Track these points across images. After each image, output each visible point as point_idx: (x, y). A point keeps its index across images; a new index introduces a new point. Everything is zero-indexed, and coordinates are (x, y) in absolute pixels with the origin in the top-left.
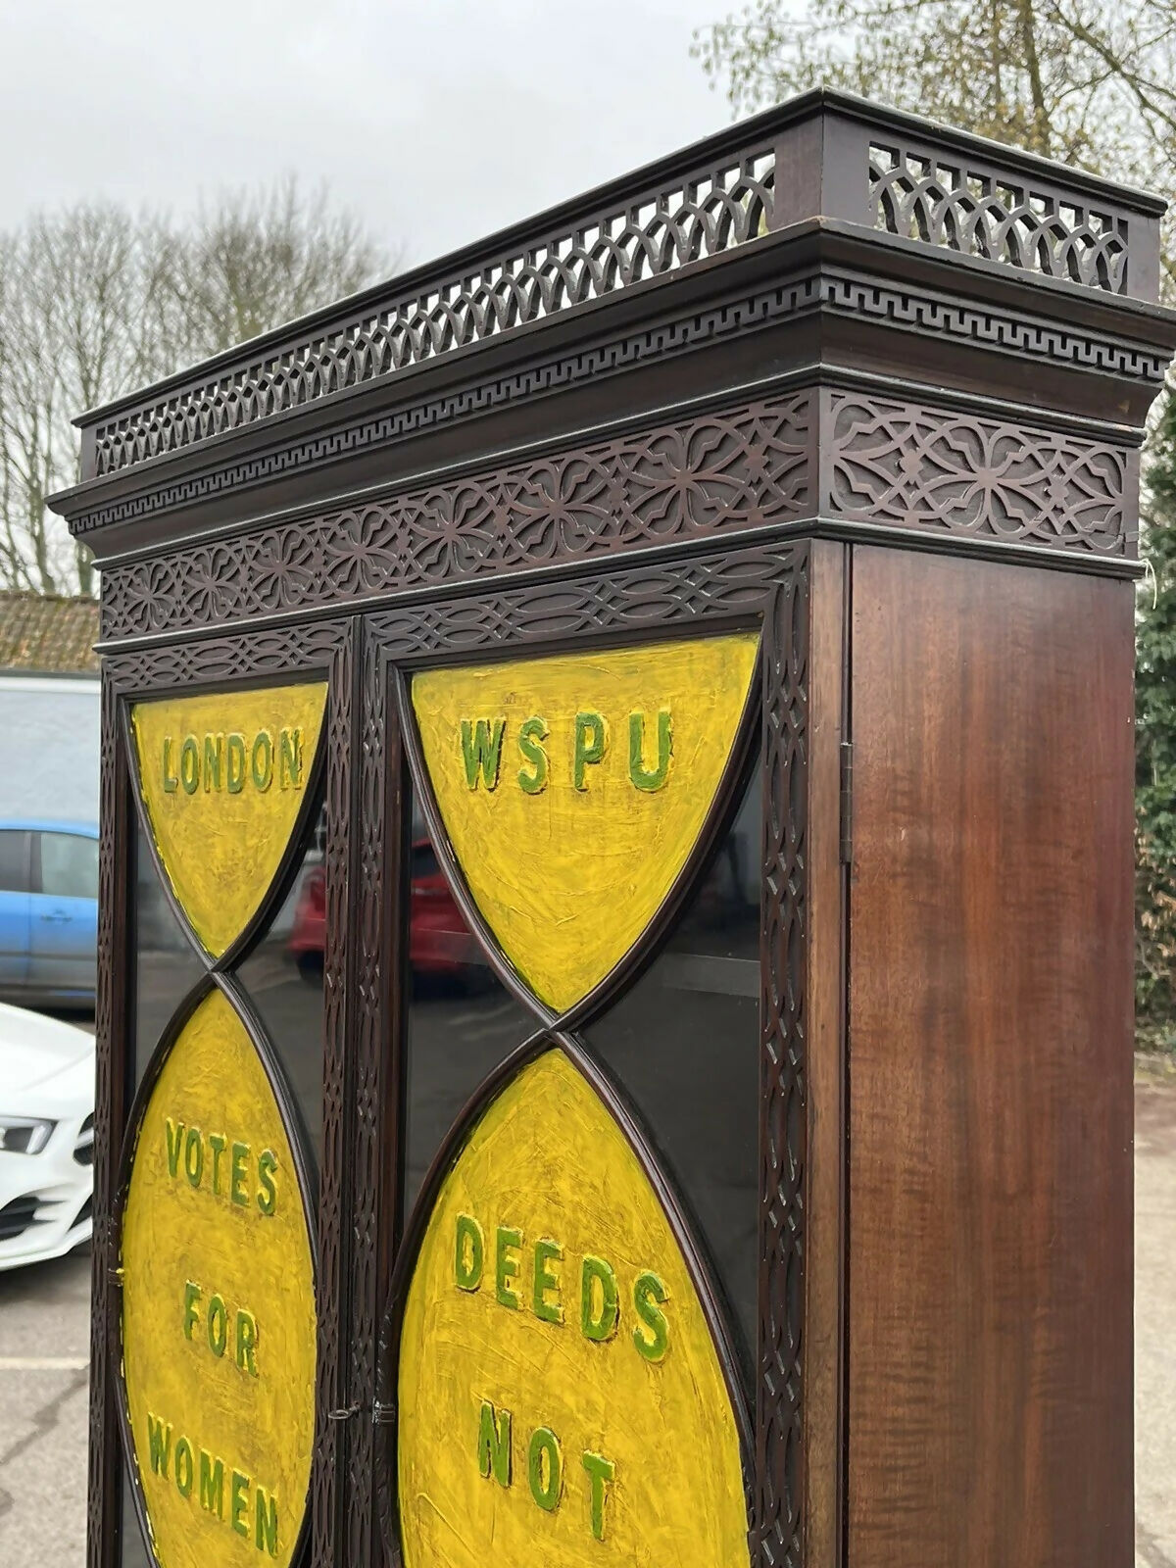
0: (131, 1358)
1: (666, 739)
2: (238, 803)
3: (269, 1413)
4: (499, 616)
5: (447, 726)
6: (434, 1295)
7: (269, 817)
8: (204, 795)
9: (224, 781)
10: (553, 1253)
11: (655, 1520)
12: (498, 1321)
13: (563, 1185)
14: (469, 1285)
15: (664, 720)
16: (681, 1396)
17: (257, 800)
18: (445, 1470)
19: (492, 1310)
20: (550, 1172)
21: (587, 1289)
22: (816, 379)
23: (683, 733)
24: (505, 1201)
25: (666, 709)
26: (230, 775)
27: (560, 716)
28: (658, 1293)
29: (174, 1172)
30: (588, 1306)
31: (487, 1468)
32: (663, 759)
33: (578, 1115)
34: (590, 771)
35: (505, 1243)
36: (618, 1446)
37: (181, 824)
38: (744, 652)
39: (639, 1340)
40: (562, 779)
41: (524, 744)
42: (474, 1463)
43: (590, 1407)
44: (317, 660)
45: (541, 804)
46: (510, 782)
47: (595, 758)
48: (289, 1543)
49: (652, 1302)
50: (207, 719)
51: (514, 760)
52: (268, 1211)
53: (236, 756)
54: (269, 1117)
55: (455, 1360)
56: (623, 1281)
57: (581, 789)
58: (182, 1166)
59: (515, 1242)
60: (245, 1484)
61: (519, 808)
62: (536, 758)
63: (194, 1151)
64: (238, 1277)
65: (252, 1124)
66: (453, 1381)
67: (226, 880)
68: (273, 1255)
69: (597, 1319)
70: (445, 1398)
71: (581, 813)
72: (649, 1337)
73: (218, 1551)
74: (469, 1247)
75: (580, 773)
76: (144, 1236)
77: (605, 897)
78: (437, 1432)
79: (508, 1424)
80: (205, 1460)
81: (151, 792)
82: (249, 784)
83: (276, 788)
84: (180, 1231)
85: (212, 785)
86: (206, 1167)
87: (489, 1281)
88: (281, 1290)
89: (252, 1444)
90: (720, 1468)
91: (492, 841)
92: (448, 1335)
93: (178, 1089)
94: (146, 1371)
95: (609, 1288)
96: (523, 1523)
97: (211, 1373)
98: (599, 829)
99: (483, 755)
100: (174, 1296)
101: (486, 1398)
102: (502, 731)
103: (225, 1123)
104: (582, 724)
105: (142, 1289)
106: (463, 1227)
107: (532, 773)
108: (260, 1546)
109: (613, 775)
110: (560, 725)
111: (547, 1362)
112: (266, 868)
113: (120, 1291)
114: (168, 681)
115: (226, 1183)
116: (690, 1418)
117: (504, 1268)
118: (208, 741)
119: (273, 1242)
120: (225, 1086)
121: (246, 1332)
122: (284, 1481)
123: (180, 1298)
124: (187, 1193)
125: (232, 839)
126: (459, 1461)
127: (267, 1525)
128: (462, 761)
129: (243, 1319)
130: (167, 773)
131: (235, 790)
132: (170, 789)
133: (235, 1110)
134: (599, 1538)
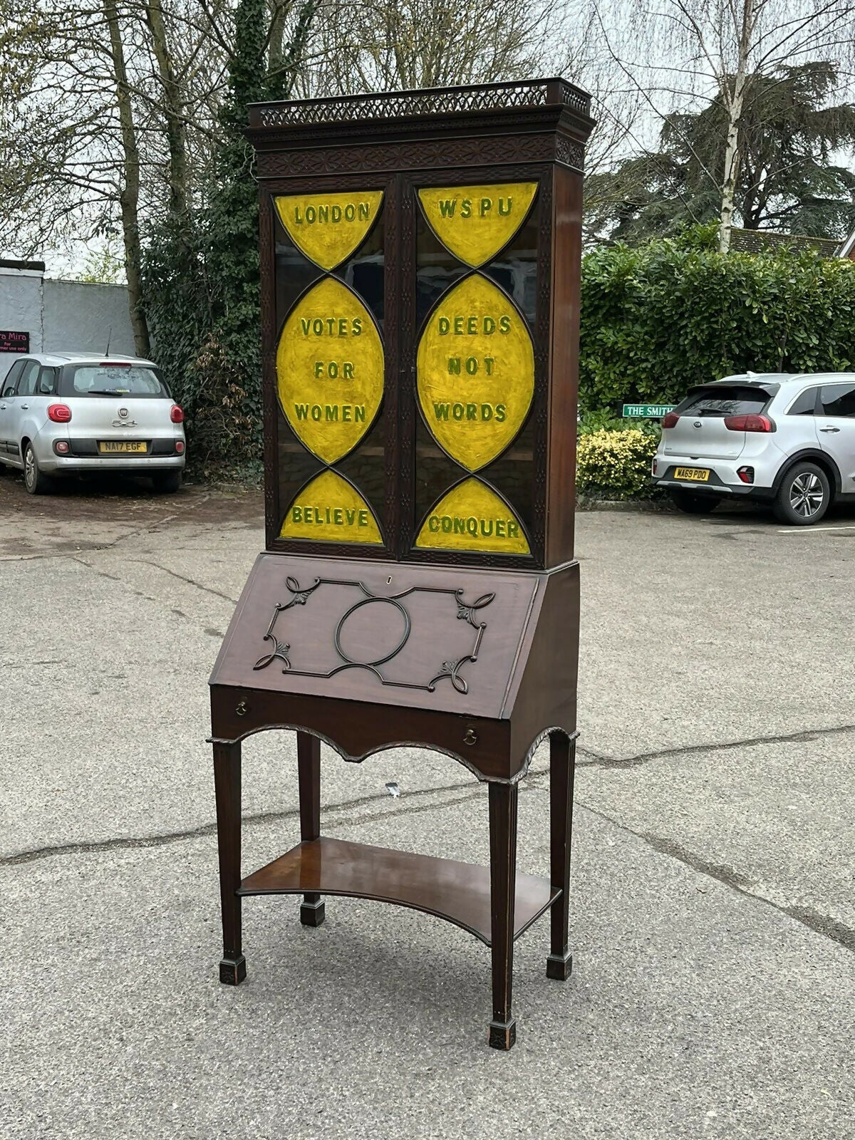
0: (283, 392)
1: (510, 204)
2: (337, 225)
3: (360, 386)
4: (457, 176)
5: (433, 202)
6: (430, 338)
7: (353, 228)
8: (318, 223)
9: (330, 218)
10: (475, 319)
11: (506, 365)
12: (455, 339)
13: (477, 304)
14: (443, 333)
15: (509, 200)
16: (513, 338)
17: (348, 225)
18: (435, 376)
19: (453, 336)
20: (473, 302)
21: (486, 324)
22: (555, 132)
23: (514, 204)
24: (457, 311)
25: (510, 197)
26: (334, 217)
27: (476, 199)
28: (508, 320)
29: (306, 333)
30: (486, 328)
31: (451, 372)
32: (510, 207)
33: (482, 288)
34: (486, 212)
35: (457, 320)
36: (494, 353)
37: (306, 232)
38: (534, 187)
39: (502, 331)
40: (476, 213)
41: (464, 206)
42: (447, 373)
43: (486, 348)
44: (379, 184)
45: (468, 220)
46: (457, 214)
47: (487, 208)
48: (371, 415)
49: (505, 322)
50: (320, 202)
51: (459, 210)
52: (357, 334)
53: (336, 211)
54: (356, 309)
55: (439, 351)
56: (497, 320)
57: (483, 215)
58: (311, 330)
59: (461, 319)
60: (349, 407)
61: (461, 221)
62: (467, 209)
63: (318, 325)
64: (343, 355)
65: (348, 312)
66: (438, 356)
67: (332, 247)
68: (360, 345)
69: (489, 330)
70: (436, 360)
71: (483, 221)
72: (505, 329)
73: (336, 429)
74: (444, 324)
75: (483, 212)
76: (289, 355)
77: (491, 239)
78: (433, 369)
79: (458, 360)
80: (328, 408)
81: (287, 224)
82: (343, 219)
83: (357, 219)
84: (310, 349)
85: (323, 220)
86: (324, 328)
87: (452, 330)
88: (364, 352)
89: (352, 397)
90: (524, 349)
91: (451, 229)
92: (436, 347)
93: (308, 309)
94: (292, 393)
95: (492, 322)
96: (464, 379)
97: (330, 384)
98: (488, 224)
99: (448, 209)
100: (308, 368)
101: (450, 357)
102: (454, 203)
103: (334, 314)
104: (483, 201)
105: (289, 371)
106: (442, 320)
107: (466, 213)
108: (357, 421)
109: (494, 211)
110: (475, 202)
111: (472, 343)
112: (353, 242)
113: (276, 374)
114: (301, 189)
115: (336, 330)
116: (516, 342)
117: (457, 326)
118: (321, 208)
119: (360, 342)
120: (333, 304)
121: (348, 368)
122: (367, 401)
123: (312, 368)
124: (315, 337)
125: (334, 235)
126: (441, 373)
127: (360, 414)
128: (440, 211)
129: (346, 365)
130: (297, 217)
131: (335, 221)
132: (299, 222)
133: (339, 310)
134: (489, 374)
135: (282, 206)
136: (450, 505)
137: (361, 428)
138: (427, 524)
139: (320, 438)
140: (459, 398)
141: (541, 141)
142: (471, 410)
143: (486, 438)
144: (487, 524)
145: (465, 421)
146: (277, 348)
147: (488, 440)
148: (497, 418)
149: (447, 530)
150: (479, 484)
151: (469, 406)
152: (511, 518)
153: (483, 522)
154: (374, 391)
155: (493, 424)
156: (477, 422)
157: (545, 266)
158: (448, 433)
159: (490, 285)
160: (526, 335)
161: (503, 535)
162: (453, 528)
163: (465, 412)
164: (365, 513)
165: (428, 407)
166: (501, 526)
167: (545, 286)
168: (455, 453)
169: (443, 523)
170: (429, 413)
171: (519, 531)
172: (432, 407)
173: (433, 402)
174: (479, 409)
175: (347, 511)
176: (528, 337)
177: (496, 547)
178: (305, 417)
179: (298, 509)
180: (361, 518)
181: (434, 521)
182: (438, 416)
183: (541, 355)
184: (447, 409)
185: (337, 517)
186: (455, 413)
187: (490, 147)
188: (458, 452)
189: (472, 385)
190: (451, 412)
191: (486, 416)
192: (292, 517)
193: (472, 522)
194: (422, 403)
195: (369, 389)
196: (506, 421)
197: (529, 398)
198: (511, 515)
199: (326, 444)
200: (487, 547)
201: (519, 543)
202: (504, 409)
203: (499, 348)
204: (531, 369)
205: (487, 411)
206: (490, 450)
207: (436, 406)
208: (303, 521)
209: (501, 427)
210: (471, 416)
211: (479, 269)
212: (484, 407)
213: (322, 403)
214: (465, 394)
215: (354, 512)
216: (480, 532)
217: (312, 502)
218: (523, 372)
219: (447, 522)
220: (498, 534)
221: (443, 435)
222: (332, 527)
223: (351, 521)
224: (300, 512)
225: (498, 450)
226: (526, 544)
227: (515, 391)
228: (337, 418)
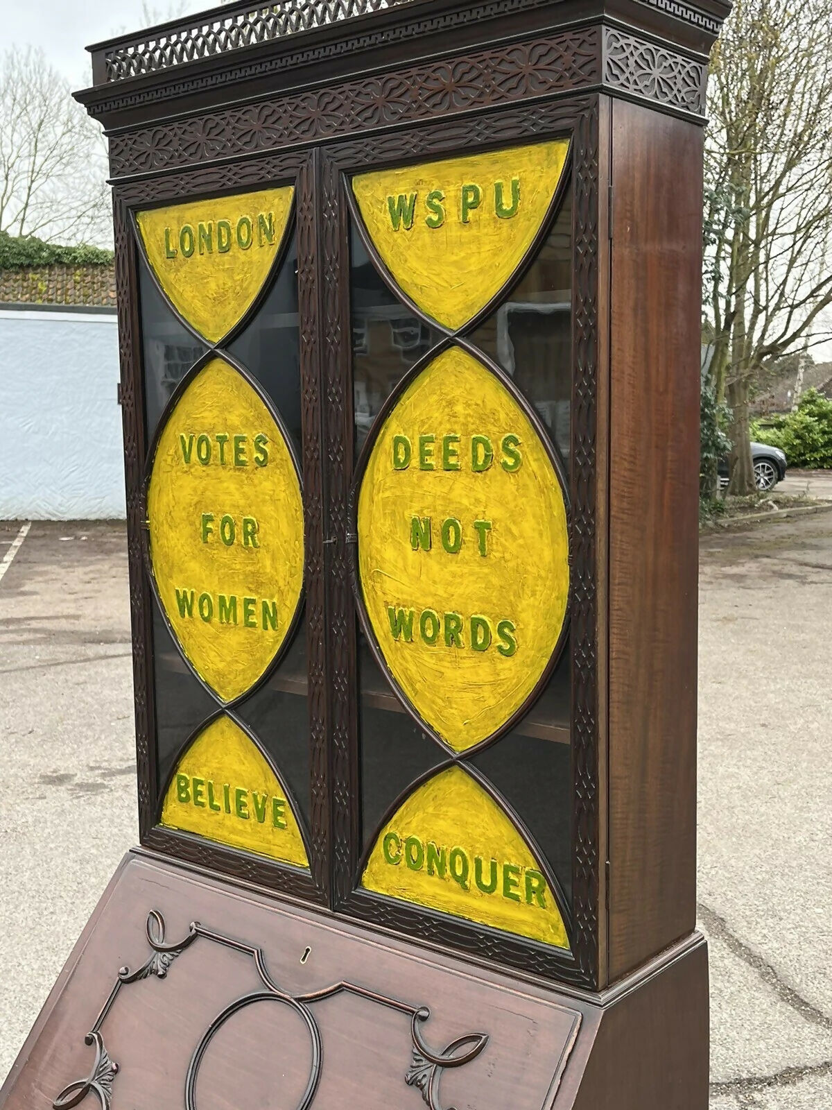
0: (159, 565)
1: (516, 192)
2: (226, 257)
3: (268, 563)
4: (415, 141)
5: (378, 201)
6: (379, 477)
7: (251, 263)
8: (199, 257)
9: (215, 246)
10: (454, 439)
11: (514, 538)
12: (420, 478)
13: (459, 408)
14: (401, 467)
15: (515, 184)
16: (529, 482)
17: (242, 256)
18: (389, 553)
19: (418, 473)
20: (450, 404)
21: (475, 450)
22: (597, 22)
23: (525, 189)
24: (423, 423)
25: (517, 178)
26: (220, 242)
27: (452, 188)
28: (516, 443)
29: (188, 461)
30: (475, 457)
31: (415, 546)
32: (515, 202)
33: (467, 374)
34: (471, 213)
35: (424, 442)
36: (493, 513)
37: (181, 274)
38: (561, 150)
39: (505, 465)
40: (453, 216)
41: (430, 203)
42: (409, 547)
43: (478, 501)
44: (287, 174)
45: (441, 234)
46: (420, 223)
47: (473, 206)
48: (286, 619)
49: (512, 446)
50: (199, 215)
51: (423, 213)
52: (263, 464)
53: (224, 232)
54: (259, 417)
55: (394, 503)
56: (495, 442)
57: (466, 222)
58: (194, 456)
59: (431, 440)
60: (253, 602)
61: (426, 236)
62: (437, 210)
63: (204, 446)
64: (242, 502)
65: (248, 423)
66: (393, 513)
67: (219, 300)
68: (267, 485)
69: (480, 462)
70: (388, 522)
71: (466, 233)
72: (510, 462)
73: (235, 638)
74: (401, 449)
75: (465, 214)
76: (165, 499)
77: (481, 271)
78: (384, 539)
79: (428, 523)
80: (222, 599)
81: (155, 260)
82: (235, 246)
83: (255, 246)
84: (195, 490)
85: (205, 250)
86: (214, 453)
87: (415, 462)
88: (274, 501)
89: (256, 581)
90: (550, 507)
91: (409, 254)
92: (387, 494)
93: (188, 417)
94: (171, 568)
95: (487, 448)
96: (439, 563)
97: (224, 555)
98: (477, 240)
99: (403, 213)
100: (192, 524)
101: (414, 515)
102: (414, 199)
103: (227, 427)
104: (466, 191)
105: (166, 527)
106: (398, 441)
107: (435, 218)
108: (266, 628)
109: (485, 213)
110: (452, 192)
111: (451, 489)
112: (250, 291)
113: (148, 532)
114: (170, 195)
115: (230, 457)
116: (533, 491)
117: (424, 454)
118: (201, 226)
119: (267, 479)
120: (225, 408)
121: (250, 527)
122: (281, 592)
123: (197, 523)
124: (199, 469)
125: (222, 278)
126: (398, 546)
127: (270, 616)
128: (389, 217)
129: (247, 522)
130: (168, 248)
131: (224, 250)
132: (172, 256)
133: (234, 419)
134: (484, 556)
135: (148, 229)
136: (420, 815)
137: (272, 641)
138: (379, 848)
139: (212, 654)
140: (430, 600)
141: (574, 45)
142: (453, 625)
143: (480, 686)
144: (486, 867)
145: (441, 648)
146: (147, 488)
147: (486, 692)
148: (500, 648)
149: (415, 865)
150: (471, 781)
151: (448, 618)
152: (532, 866)
153: (478, 863)
154: (292, 575)
155: (492, 660)
156: (463, 653)
157: (586, 325)
158: (412, 668)
159: (482, 370)
160: (551, 477)
161: (516, 898)
162: (426, 863)
163: (442, 630)
164: (281, 803)
165: (378, 613)
166: (512, 876)
167: (585, 370)
168: (427, 713)
169: (408, 850)
170: (381, 626)
171: (548, 894)
172: (384, 614)
173: (387, 603)
174: (467, 625)
175: (255, 796)
176: (555, 481)
177: (504, 920)
178: (190, 613)
179: (184, 778)
180: (277, 814)
181: (392, 841)
182: (396, 633)
183: (580, 521)
184: (411, 620)
185: (241, 805)
186: (423, 630)
187: (474, 74)
188: (432, 710)
189: (454, 575)
190: (416, 628)
191: (480, 641)
192: (176, 795)
193: (458, 858)
194: (367, 604)
195: (283, 569)
196: (518, 657)
197: (561, 611)
198: (531, 859)
199: (221, 666)
200: (488, 915)
201: (547, 920)
202: (512, 630)
203: (502, 502)
204: (563, 551)
205: (481, 630)
206: (489, 714)
207: (391, 613)
208: (192, 802)
209: (508, 667)
210: (452, 639)
211: (457, 335)
212: (476, 623)
213: (212, 588)
214: (441, 592)
215: (264, 800)
216: (474, 882)
217: (205, 769)
218: (547, 555)
219: (414, 848)
220: (507, 893)
221: (405, 671)
222: (233, 820)
223: (261, 816)
224: (187, 785)
225: (503, 717)
226: (561, 926)
227: (534, 594)
228: (235, 620)
